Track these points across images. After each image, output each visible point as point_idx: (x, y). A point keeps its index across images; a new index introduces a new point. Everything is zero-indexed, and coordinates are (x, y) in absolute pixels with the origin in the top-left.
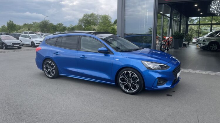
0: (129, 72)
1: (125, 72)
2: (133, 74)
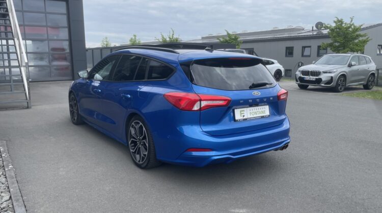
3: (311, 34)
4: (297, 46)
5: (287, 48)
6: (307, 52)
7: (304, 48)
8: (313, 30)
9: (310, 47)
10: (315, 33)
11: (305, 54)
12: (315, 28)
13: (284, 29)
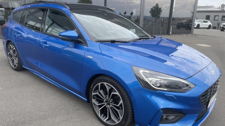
0: (105, 83)
1: (99, 84)
2: (113, 89)
3: (218, 10)
4: (212, 15)
5: (207, 16)
6: (217, 18)
7: (215, 16)
8: (219, 8)
9: (218, 16)
10: (220, 10)
11: (216, 19)
12: (220, 7)
13: (204, 6)
